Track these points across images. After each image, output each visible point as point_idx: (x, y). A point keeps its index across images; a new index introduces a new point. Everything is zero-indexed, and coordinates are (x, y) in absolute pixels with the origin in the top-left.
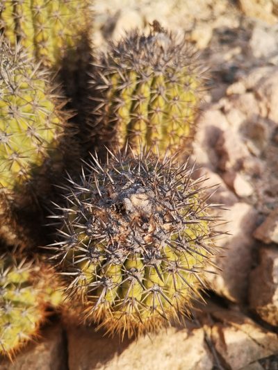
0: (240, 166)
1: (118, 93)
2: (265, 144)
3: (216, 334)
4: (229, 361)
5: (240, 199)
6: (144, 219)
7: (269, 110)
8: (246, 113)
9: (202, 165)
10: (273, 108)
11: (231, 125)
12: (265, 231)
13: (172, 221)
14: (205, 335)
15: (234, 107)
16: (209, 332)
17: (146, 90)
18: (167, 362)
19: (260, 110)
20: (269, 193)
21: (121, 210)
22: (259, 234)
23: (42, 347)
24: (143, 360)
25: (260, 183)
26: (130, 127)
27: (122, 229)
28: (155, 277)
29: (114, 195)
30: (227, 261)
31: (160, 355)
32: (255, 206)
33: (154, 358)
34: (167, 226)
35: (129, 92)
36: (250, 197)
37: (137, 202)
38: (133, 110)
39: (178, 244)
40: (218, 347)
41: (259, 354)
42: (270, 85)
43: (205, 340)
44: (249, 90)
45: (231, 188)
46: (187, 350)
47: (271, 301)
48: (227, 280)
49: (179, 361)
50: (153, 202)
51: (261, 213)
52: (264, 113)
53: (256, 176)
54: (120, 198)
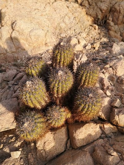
0: (108, 88)
1: (83, 75)
2: (115, 82)
3: (102, 126)
4: (105, 132)
5: (108, 96)
6: (91, 98)
7: (116, 73)
8: (110, 74)
9: (98, 87)
10: (117, 72)
11: (105, 77)
12: (113, 104)
13: (96, 98)
14: (100, 126)
15: (106, 71)
16: (101, 125)
17: (89, 74)
18: (92, 130)
19: (114, 73)
20: (115, 95)
21: (88, 96)
22: (112, 104)
23: (63, 128)
24: (87, 128)
25: (113, 92)
26: (85, 81)
27: (88, 99)
28: (93, 106)
29: (87, 94)
30: (105, 110)
31: (91, 128)
32: (112, 98)
33: (89, 128)
34: (95, 99)
35: (85, 75)
36: (110, 96)
37: (90, 95)
38: (85, 78)
39: (97, 102)
40: (103, 129)
41: (112, 131)
42: (117, 66)
43: (100, 127)
44: (110, 67)
45: (106, 94)
46: (96, 128)
47: (114, 119)
48: (105, 115)
49: (95, 130)
50: (93, 95)
51: (113, 100)
52: (115, 74)
53: (112, 91)
54: (88, 94)
